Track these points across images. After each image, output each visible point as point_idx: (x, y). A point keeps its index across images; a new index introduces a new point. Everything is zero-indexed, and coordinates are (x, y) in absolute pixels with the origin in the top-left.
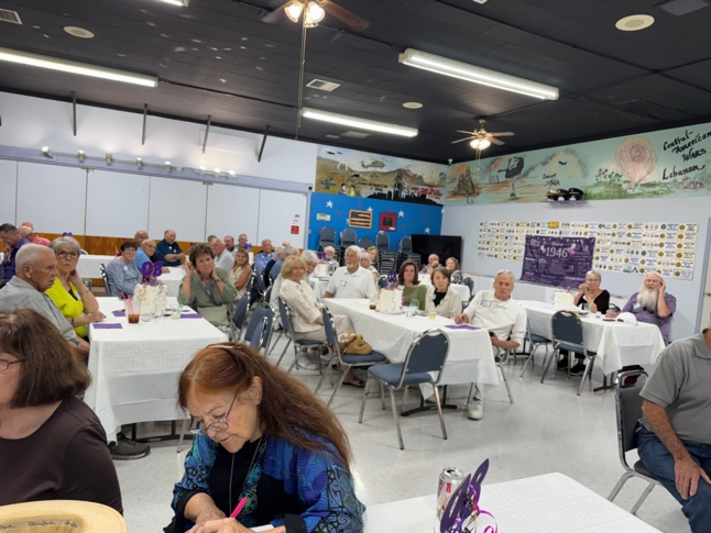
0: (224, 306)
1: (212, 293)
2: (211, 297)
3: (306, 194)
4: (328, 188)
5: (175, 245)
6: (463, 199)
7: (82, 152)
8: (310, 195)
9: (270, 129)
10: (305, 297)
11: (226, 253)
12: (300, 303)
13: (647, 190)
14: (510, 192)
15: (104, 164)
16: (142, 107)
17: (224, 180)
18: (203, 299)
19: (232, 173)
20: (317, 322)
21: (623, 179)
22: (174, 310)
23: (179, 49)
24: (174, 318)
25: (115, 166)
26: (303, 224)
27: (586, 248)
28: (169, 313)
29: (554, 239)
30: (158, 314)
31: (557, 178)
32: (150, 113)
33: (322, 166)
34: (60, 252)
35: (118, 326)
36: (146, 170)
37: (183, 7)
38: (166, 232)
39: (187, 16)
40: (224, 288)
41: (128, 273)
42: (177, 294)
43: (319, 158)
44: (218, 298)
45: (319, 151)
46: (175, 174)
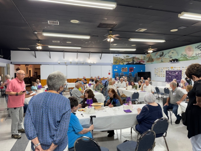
4: (116, 63)
6: (150, 63)
7: (65, 62)
8: (112, 65)
9: (103, 52)
13: (192, 58)
14: (161, 60)
15: (70, 64)
16: (77, 51)
17: (94, 64)
21: (187, 56)
23: (86, 43)
25: (72, 64)
26: (111, 72)
27: (180, 73)
29: (172, 71)
31: (172, 56)
33: (115, 59)
36: (78, 64)
38: (83, 77)
43: (114, 57)
45: (114, 55)
46: (84, 64)
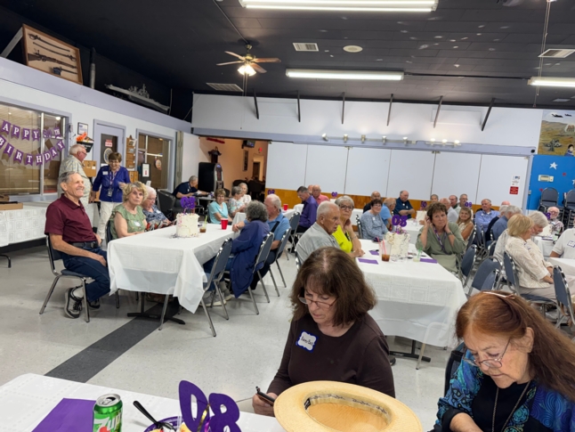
0: (454, 255)
1: (444, 243)
2: (443, 247)
3: (528, 157)
4: (553, 150)
5: (407, 203)
7: (346, 135)
8: (532, 157)
9: (495, 101)
10: (532, 255)
11: (451, 210)
12: (527, 260)
15: (359, 143)
16: (389, 97)
17: (450, 149)
18: (436, 248)
19: (457, 142)
20: (545, 280)
22: (415, 255)
23: (423, 47)
24: (414, 261)
25: (367, 143)
26: (522, 186)
28: (410, 256)
30: (403, 256)
32: (395, 101)
33: (547, 130)
34: (342, 206)
35: (375, 262)
36: (389, 145)
37: (432, 12)
38: (401, 192)
39: (433, 19)
40: (455, 240)
41: (375, 222)
42: (415, 241)
43: (544, 122)
44: (448, 248)
45: (544, 115)
46: (410, 146)
